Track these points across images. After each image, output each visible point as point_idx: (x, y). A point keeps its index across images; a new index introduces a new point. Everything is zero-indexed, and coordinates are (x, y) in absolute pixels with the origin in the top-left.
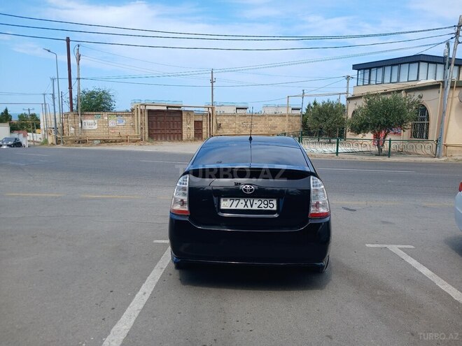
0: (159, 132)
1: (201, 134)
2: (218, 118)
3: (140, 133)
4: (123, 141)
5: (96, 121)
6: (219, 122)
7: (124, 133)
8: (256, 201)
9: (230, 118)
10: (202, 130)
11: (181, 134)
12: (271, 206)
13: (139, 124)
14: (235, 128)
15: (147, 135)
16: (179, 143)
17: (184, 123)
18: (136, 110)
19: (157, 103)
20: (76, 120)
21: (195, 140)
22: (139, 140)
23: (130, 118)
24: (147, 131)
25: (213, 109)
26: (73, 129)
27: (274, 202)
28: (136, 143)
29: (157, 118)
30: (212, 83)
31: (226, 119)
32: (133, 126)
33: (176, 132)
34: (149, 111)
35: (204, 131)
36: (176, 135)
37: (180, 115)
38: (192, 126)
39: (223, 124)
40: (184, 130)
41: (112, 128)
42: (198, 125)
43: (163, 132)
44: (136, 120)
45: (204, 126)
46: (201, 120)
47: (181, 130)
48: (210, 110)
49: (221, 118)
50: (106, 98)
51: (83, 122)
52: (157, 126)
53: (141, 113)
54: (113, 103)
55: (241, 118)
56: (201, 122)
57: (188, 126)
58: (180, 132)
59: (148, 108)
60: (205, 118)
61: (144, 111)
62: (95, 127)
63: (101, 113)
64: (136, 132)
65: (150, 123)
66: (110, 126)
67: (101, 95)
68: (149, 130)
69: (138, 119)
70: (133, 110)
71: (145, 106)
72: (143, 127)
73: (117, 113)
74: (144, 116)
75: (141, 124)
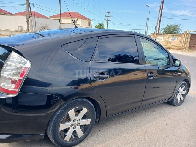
3: (184, 45)
4: (174, 48)
5: (163, 38)
7: (175, 45)
13: (184, 41)
15: (188, 47)
18: (184, 34)
20: (154, 37)
22: (182, 49)
23: (180, 37)
24: (188, 44)
28: (181, 50)
32: (181, 42)
34: (192, 34)
41: (170, 42)
44: (183, 39)
50: (177, 29)
51: (157, 38)
52: (195, 43)
53: (187, 35)
54: (181, 31)
59: (192, 33)
61: (189, 34)
62: (162, 41)
63: (166, 34)
64: (182, 44)
65: (191, 41)
66: (169, 41)
67: (175, 27)
68: (190, 44)
69: (185, 38)
70: (183, 34)
71: (190, 31)
72: (186, 42)
73: (174, 35)
74: (188, 37)
75: (186, 41)
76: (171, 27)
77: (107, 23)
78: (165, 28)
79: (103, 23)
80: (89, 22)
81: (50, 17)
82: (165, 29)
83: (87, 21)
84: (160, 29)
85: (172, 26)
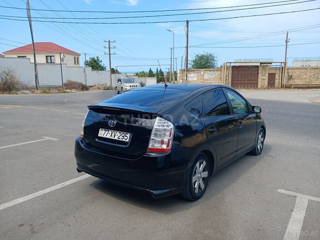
0: (240, 82)
1: (274, 83)
2: (289, 71)
5: (196, 75)
6: (290, 74)
7: (213, 83)
8: (118, 133)
9: (302, 71)
10: (274, 80)
11: (257, 83)
12: (126, 138)
14: (306, 79)
15: (230, 84)
16: (254, 90)
17: (260, 75)
18: (223, 67)
19: (253, 61)
20: (183, 74)
21: (268, 88)
23: (219, 72)
24: (230, 81)
25: (285, 63)
26: (181, 80)
27: (128, 135)
29: (238, 72)
30: (287, 43)
31: (298, 72)
32: (221, 78)
33: (253, 82)
34: (233, 67)
35: (277, 81)
36: (253, 84)
37: (257, 69)
38: (266, 77)
39: (295, 75)
40: (260, 80)
41: (206, 80)
42: (272, 77)
43: (243, 82)
44: (223, 74)
45: (277, 77)
46: (274, 72)
47: (257, 80)
48: (283, 65)
49: (293, 71)
50: (211, 59)
51: (188, 75)
52: (238, 78)
53: (227, 68)
54: (216, 62)
55: (313, 71)
56: (275, 74)
57: (263, 78)
58: (256, 82)
59: (233, 64)
60: (278, 71)
61: (229, 67)
62: (195, 79)
63: (200, 69)
64: (222, 82)
65: (233, 76)
66: (205, 78)
67: (208, 57)
68: (232, 81)
69: (224, 73)
70: (221, 67)
71: (230, 63)
72: (227, 79)
73: (211, 69)
74: (229, 71)
75: (226, 76)
76: (201, 57)
77: (110, 57)
78: (194, 59)
79: (97, 57)
80: (76, 57)
81: (4, 53)
82: (194, 61)
83: (73, 57)
84: (189, 62)
85: (203, 56)
